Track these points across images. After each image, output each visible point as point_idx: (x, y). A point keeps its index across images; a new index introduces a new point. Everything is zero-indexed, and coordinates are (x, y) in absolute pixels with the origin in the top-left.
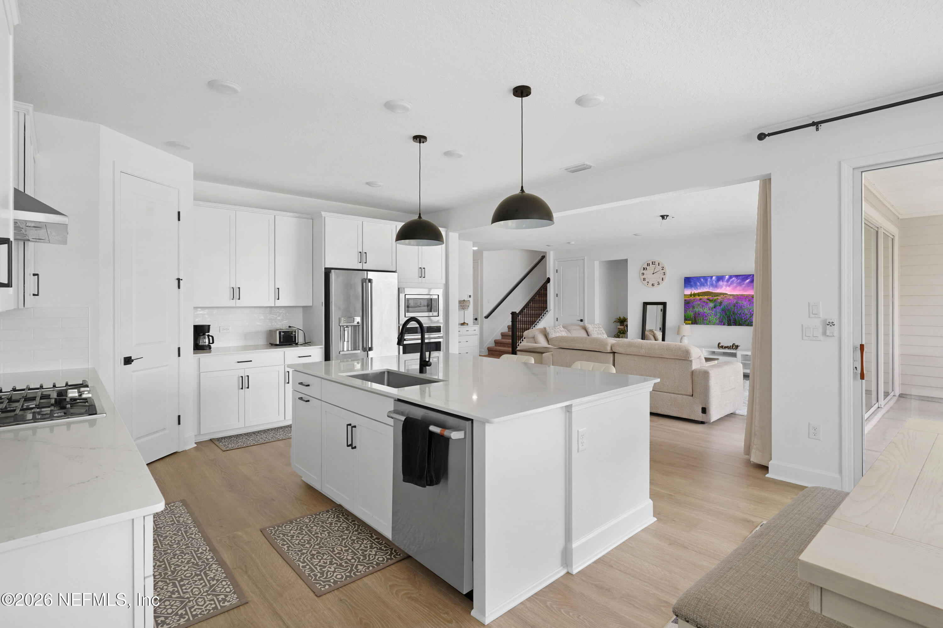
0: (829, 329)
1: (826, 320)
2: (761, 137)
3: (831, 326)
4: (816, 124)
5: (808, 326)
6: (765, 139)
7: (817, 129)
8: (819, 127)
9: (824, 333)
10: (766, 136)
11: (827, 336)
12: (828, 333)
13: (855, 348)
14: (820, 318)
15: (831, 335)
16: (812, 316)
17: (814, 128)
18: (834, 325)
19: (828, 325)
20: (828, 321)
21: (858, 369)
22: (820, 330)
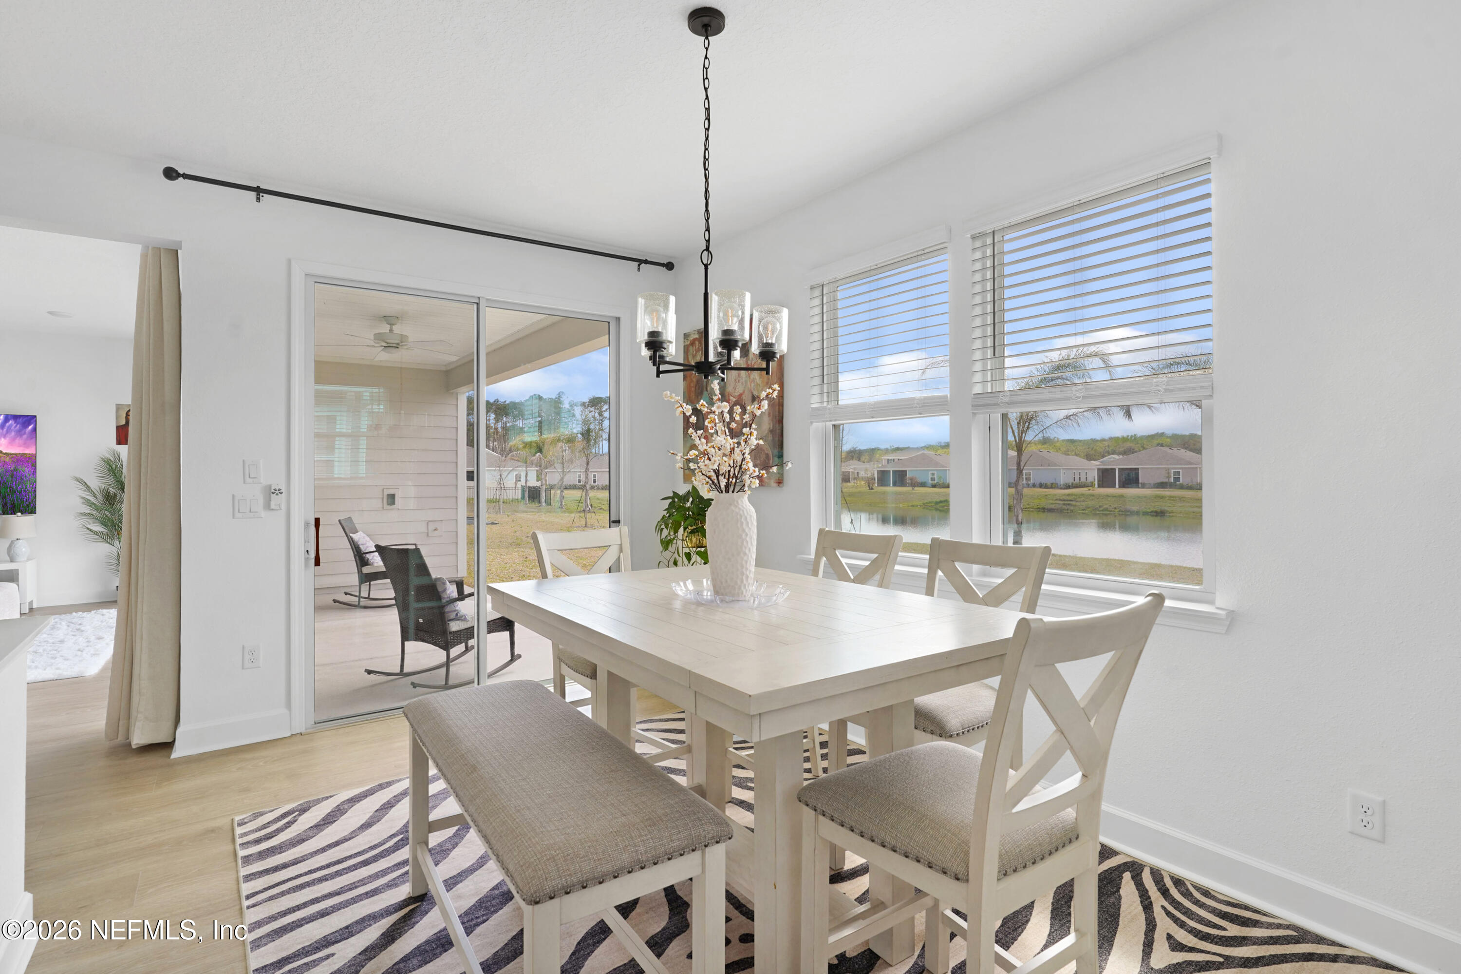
0: (275, 500)
1: (270, 486)
2: (170, 174)
3: (277, 494)
4: (259, 191)
5: (243, 496)
6: (177, 180)
7: (258, 199)
8: (261, 198)
9: (267, 506)
10: (180, 177)
11: (272, 509)
12: (273, 506)
13: (307, 524)
14: (261, 483)
15: (277, 507)
16: (248, 480)
17: (253, 194)
18: (281, 493)
19: (273, 493)
20: (273, 488)
21: (310, 553)
22: (261, 501)
